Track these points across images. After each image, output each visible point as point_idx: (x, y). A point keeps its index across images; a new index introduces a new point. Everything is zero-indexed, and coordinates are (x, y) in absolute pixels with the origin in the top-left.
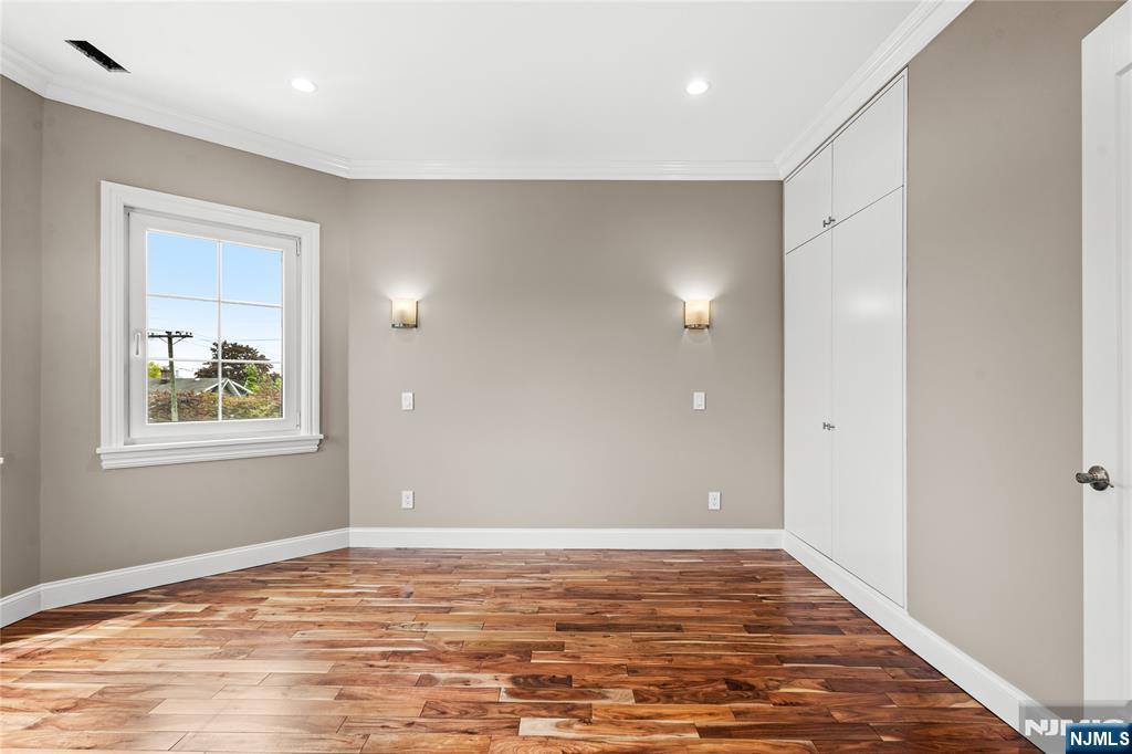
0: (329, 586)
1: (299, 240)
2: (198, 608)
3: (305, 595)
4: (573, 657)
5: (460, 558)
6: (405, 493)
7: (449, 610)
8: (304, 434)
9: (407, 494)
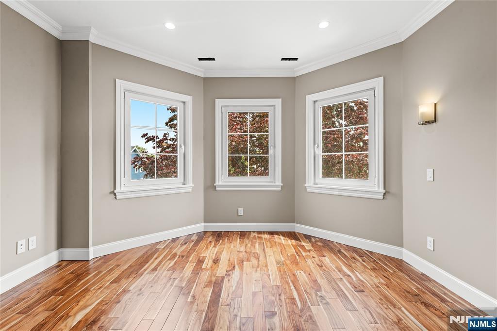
8: (376, 189)
9: (430, 239)
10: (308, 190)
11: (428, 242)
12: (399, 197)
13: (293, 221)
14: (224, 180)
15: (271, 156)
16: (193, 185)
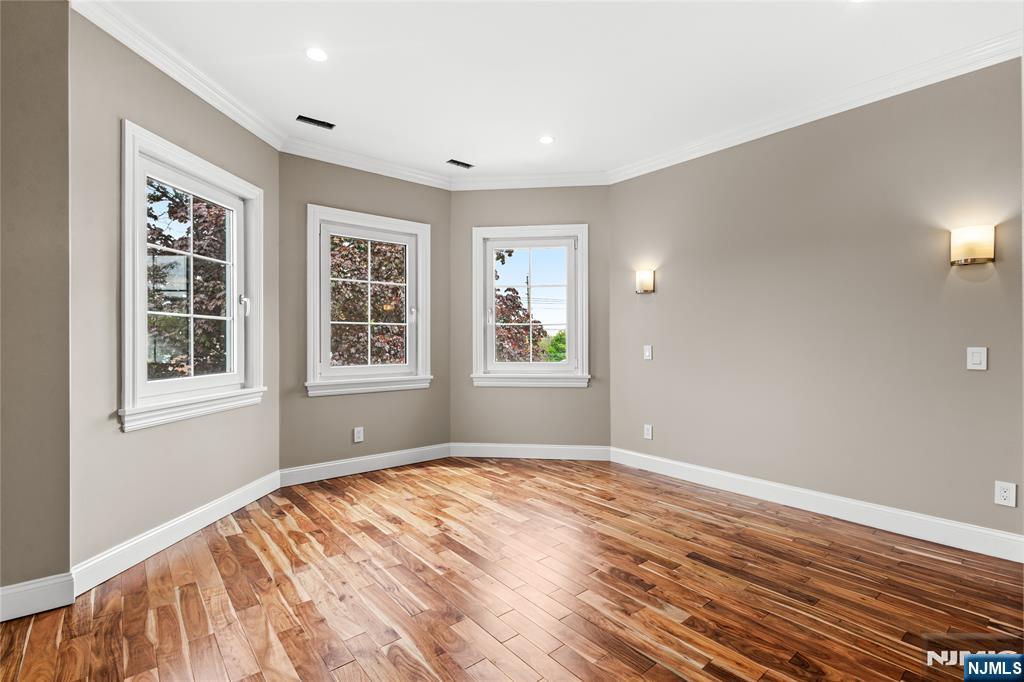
0: (572, 480)
1: (576, 239)
2: (502, 472)
3: (555, 481)
4: (675, 576)
5: (678, 487)
6: (646, 426)
7: (627, 516)
8: (579, 374)
9: (648, 428)
10: (476, 384)
11: (646, 432)
12: (606, 382)
13: (447, 438)
14: (325, 373)
15: (410, 325)
16: (266, 388)
